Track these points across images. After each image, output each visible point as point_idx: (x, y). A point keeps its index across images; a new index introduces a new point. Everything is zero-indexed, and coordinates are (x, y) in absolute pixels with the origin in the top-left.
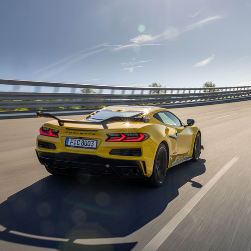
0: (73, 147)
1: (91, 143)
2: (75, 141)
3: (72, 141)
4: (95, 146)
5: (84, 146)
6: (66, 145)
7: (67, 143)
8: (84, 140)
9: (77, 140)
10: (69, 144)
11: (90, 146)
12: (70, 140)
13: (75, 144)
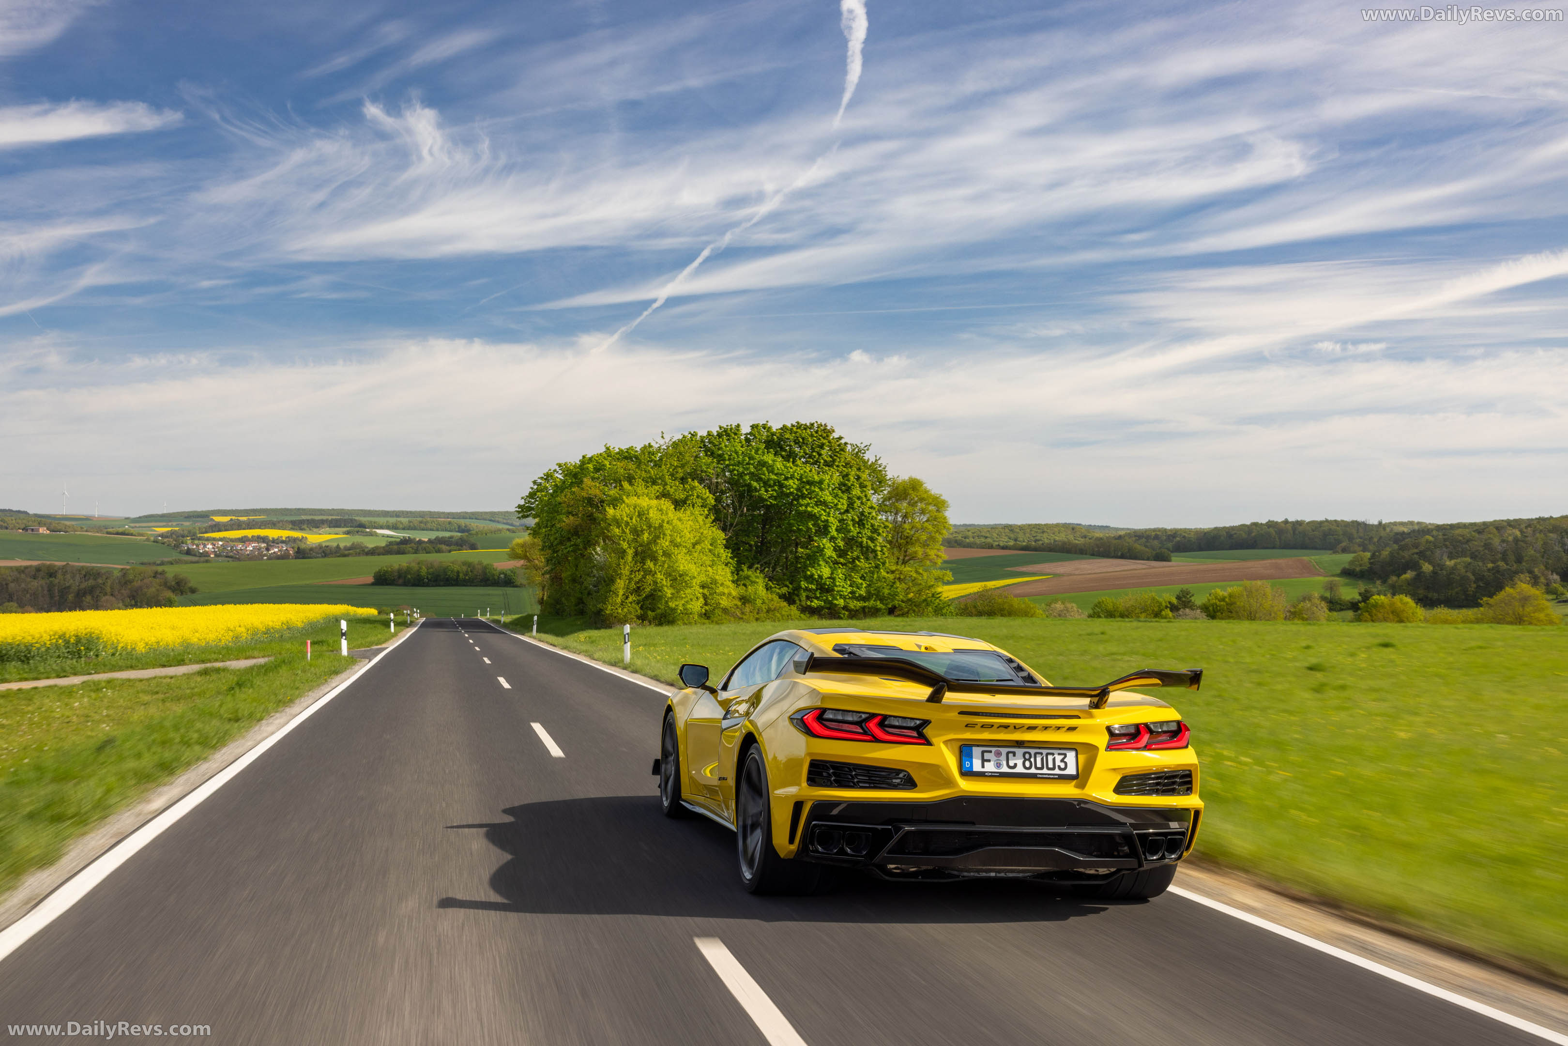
0: (993, 776)
2: (998, 754)
3: (987, 756)
4: (1071, 770)
5: (1033, 771)
7: (967, 765)
8: (1033, 751)
9: (1004, 751)
11: (1057, 771)
12: (977, 751)
13: (999, 765)
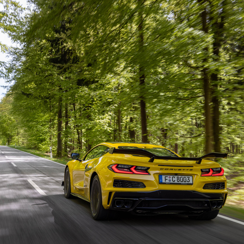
0: (168, 184)
1: (187, 179)
2: (170, 177)
3: (166, 178)
4: (191, 182)
5: (180, 182)
6: (161, 183)
7: (161, 180)
10: (164, 181)
12: (163, 177)
13: (170, 181)
